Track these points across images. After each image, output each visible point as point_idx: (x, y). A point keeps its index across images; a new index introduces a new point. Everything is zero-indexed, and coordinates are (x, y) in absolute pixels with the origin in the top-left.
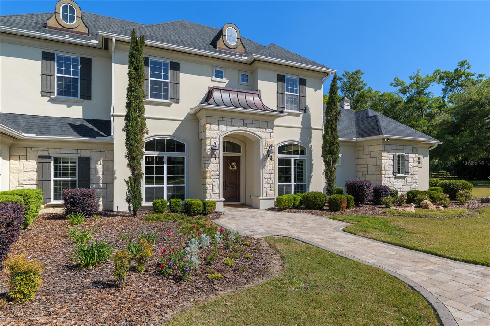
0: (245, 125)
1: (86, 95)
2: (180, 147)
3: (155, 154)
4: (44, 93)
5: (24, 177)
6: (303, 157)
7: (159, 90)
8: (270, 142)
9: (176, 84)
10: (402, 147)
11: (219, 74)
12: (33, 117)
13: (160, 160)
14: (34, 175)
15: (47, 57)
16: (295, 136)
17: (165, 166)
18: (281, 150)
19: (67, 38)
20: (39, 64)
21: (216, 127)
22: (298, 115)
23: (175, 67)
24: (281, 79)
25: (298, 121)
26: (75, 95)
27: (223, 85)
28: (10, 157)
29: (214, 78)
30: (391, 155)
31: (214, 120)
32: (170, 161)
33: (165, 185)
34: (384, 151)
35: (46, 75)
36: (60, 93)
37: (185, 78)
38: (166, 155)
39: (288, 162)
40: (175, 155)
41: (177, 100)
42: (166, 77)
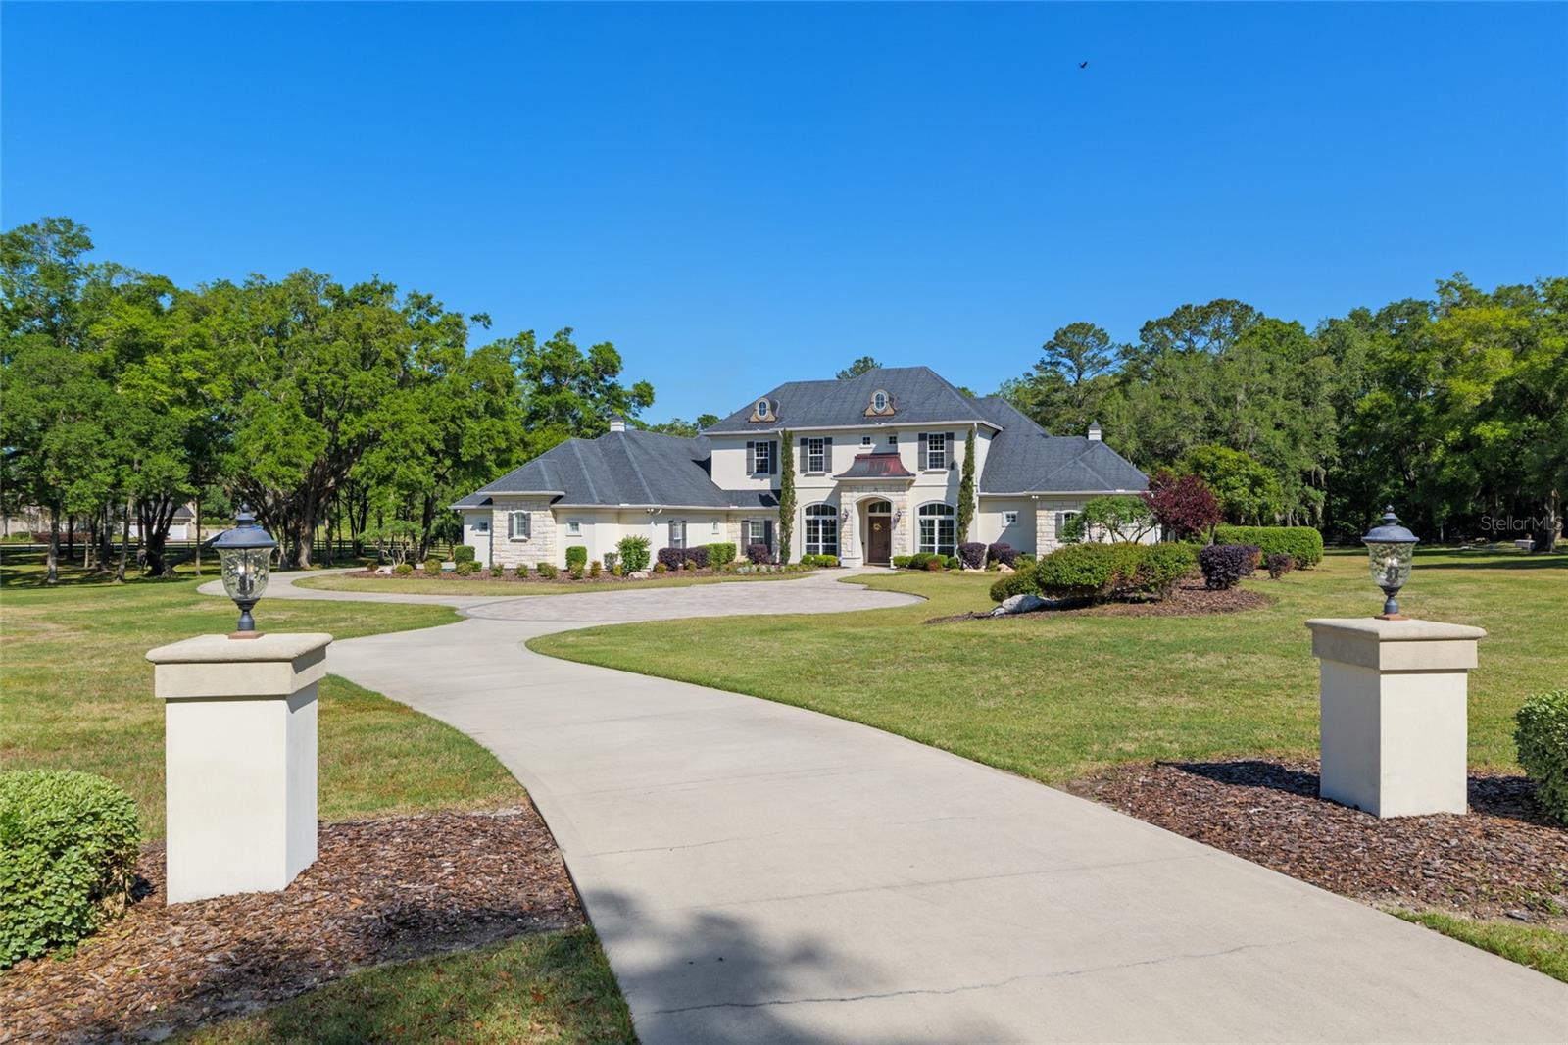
0: (876, 490)
1: (774, 472)
2: (833, 511)
3: (812, 517)
4: (748, 473)
5: (734, 535)
6: (949, 517)
7: (816, 463)
8: (900, 504)
9: (829, 456)
10: (1074, 503)
11: (867, 441)
12: (741, 492)
13: (816, 523)
14: (739, 534)
15: (750, 445)
16: (939, 496)
17: (821, 527)
18: (923, 511)
19: (759, 431)
20: (745, 451)
21: (849, 494)
22: (944, 473)
23: (829, 441)
24: (922, 437)
25: (943, 479)
26: (766, 471)
27: (870, 451)
28: (728, 521)
29: (862, 445)
30: (1053, 513)
31: (847, 488)
32: (825, 522)
33: (821, 544)
34: (1042, 509)
35: (749, 459)
36: (758, 471)
37: (836, 450)
38: (821, 518)
39: (931, 522)
40: (828, 517)
41: (829, 470)
42: (821, 452)
